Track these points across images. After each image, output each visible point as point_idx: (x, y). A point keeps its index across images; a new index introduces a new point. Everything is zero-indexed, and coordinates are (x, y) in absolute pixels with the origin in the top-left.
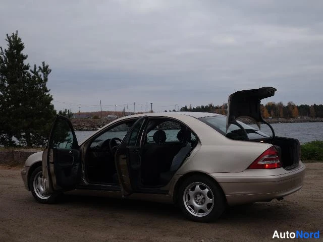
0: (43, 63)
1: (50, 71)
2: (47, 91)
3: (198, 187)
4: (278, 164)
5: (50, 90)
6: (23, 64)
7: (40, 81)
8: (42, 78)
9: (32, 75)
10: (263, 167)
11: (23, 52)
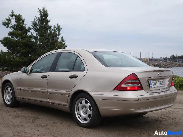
0: (58, 24)
1: (61, 28)
2: (64, 41)
3: (84, 101)
4: (138, 87)
5: (65, 41)
6: (48, 26)
7: (56, 35)
8: (57, 33)
9: (53, 31)
10: (125, 89)
11: (48, 18)
